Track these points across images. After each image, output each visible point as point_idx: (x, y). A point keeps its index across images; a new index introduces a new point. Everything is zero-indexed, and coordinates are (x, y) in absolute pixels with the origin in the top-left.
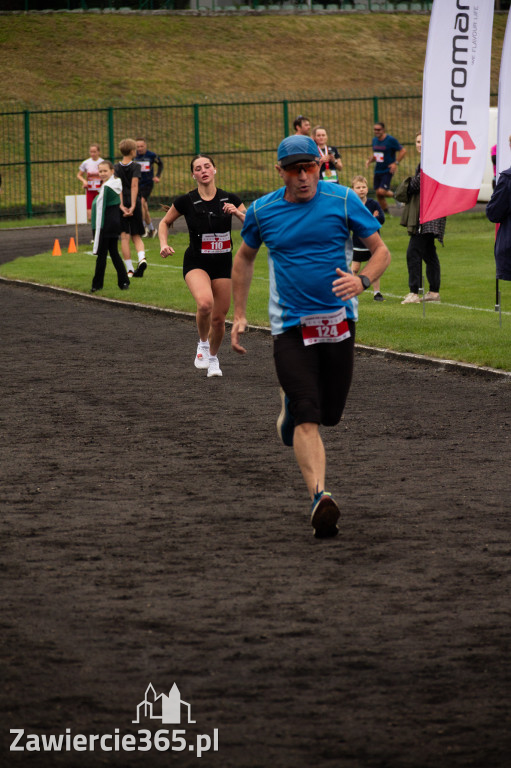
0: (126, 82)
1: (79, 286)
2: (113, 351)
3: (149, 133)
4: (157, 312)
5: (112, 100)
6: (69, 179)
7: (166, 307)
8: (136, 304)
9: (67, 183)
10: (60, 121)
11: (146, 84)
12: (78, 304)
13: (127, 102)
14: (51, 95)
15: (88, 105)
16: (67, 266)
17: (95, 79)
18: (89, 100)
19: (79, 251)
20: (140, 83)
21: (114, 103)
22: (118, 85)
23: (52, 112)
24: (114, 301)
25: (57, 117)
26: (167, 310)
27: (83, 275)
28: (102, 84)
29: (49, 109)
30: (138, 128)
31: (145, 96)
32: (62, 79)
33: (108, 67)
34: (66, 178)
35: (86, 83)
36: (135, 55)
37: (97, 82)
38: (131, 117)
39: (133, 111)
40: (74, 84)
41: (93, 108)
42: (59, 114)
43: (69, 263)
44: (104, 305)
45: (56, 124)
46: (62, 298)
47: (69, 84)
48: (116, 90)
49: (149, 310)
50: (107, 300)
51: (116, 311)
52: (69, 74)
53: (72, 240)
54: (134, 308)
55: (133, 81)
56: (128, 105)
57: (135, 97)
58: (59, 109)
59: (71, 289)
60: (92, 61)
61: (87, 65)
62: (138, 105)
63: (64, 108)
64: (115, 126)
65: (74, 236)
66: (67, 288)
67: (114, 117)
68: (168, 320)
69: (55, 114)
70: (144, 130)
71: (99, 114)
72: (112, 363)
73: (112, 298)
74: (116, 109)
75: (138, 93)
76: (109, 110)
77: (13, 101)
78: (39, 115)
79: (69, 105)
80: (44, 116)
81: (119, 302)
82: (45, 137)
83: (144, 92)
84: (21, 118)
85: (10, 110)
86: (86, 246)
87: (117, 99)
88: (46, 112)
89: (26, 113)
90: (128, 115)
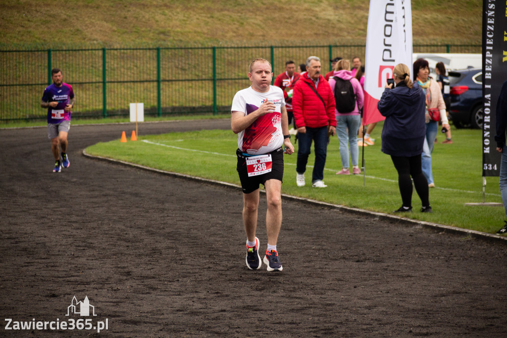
0: (169, 32)
1: (139, 161)
2: (163, 203)
3: (184, 65)
4: (190, 179)
5: (159, 43)
6: (131, 94)
7: (196, 176)
8: (176, 174)
9: (129, 96)
10: (125, 56)
11: (182, 33)
12: (139, 173)
13: (169, 45)
14: (120, 39)
15: (144, 46)
16: (131, 149)
17: (149, 29)
18: (145, 43)
19: (138, 139)
20: (178, 32)
21: (161, 45)
22: (164, 33)
23: (120, 49)
24: (162, 171)
25: (124, 53)
26: (197, 178)
27: (141, 155)
28: (153, 33)
29: (119, 47)
30: (176, 62)
31: (181, 41)
32: (127, 28)
33: (157, 21)
34: (129, 92)
35: (143, 31)
36: (175, 14)
37: (150, 31)
38: (171, 54)
39: (173, 50)
40: (135, 32)
41: (148, 47)
42: (125, 51)
43: (132, 147)
44: (156, 174)
45: (123, 58)
46: (128, 169)
47: (132, 32)
48: (162, 36)
49: (185, 178)
50: (158, 170)
51: (164, 178)
52: (132, 25)
53: (134, 132)
54: (175, 176)
55: (174, 31)
56: (170, 47)
57: (175, 42)
58: (125, 47)
59: (134, 163)
60: (147, 17)
61: (144, 20)
62: (177, 47)
63: (128, 47)
64: (161, 59)
65: (135, 130)
66: (131, 162)
67: (161, 54)
68: (198, 185)
69: (122, 51)
70: (180, 63)
71: (151, 52)
72: (163, 210)
73: (161, 169)
74: (162, 49)
75: (176, 39)
76: (158, 49)
77: (95, 42)
78: (112, 51)
79: (132, 45)
80: (116, 52)
81: (165, 172)
82: (116, 65)
83: (180, 38)
84: (101, 53)
85: (94, 48)
86: (143, 137)
87: (162, 42)
88: (117, 49)
89: (104, 50)
90: (170, 53)
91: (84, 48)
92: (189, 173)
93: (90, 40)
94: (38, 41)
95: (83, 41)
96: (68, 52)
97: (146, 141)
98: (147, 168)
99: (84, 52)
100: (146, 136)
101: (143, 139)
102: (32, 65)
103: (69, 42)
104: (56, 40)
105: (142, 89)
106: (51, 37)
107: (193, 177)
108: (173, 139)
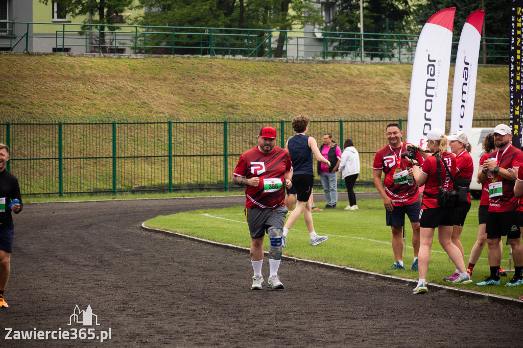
0: (237, 105)
1: (195, 233)
2: (209, 271)
3: (251, 139)
5: (228, 116)
8: (229, 245)
9: (196, 170)
10: (192, 129)
11: (251, 107)
12: (193, 244)
13: (238, 118)
14: (187, 112)
15: (211, 119)
17: (217, 102)
18: (212, 116)
20: (246, 105)
21: (229, 118)
22: (232, 106)
23: (187, 123)
24: (216, 243)
25: (190, 126)
27: (199, 227)
28: (222, 106)
29: (185, 121)
30: (244, 135)
32: (195, 101)
33: (225, 94)
34: (195, 167)
35: (211, 104)
36: (244, 87)
37: (218, 104)
38: (239, 128)
39: (241, 124)
40: (203, 105)
41: (215, 121)
42: (192, 124)
43: (192, 220)
44: (209, 245)
45: (190, 131)
46: (183, 240)
47: (199, 105)
48: (230, 110)
49: (237, 249)
50: (211, 242)
51: (216, 248)
52: (200, 98)
54: (227, 247)
55: (242, 105)
56: (238, 120)
57: (243, 115)
58: (192, 121)
59: (189, 235)
60: (215, 90)
61: (212, 93)
62: (244, 120)
63: (195, 121)
64: (228, 133)
66: (187, 234)
67: (228, 128)
69: (189, 124)
70: (248, 137)
71: (218, 125)
74: (229, 122)
75: (245, 112)
76: (225, 123)
77: (161, 115)
78: (178, 124)
79: (199, 119)
80: (182, 125)
81: (219, 243)
82: (182, 139)
83: (250, 112)
84: (166, 126)
85: (159, 121)
86: (204, 210)
87: (231, 116)
88: (183, 123)
89: (169, 123)
90: (237, 127)
91: (150, 121)
92: (240, 244)
93: (157, 112)
94: (103, 113)
95: (150, 114)
96: (132, 125)
97: (206, 215)
98: (202, 240)
99: (150, 125)
100: (208, 210)
101: (205, 212)
102: (96, 137)
103: (135, 115)
104: (122, 112)
105: (209, 163)
106: (116, 109)
107: (244, 248)
108: (235, 213)
